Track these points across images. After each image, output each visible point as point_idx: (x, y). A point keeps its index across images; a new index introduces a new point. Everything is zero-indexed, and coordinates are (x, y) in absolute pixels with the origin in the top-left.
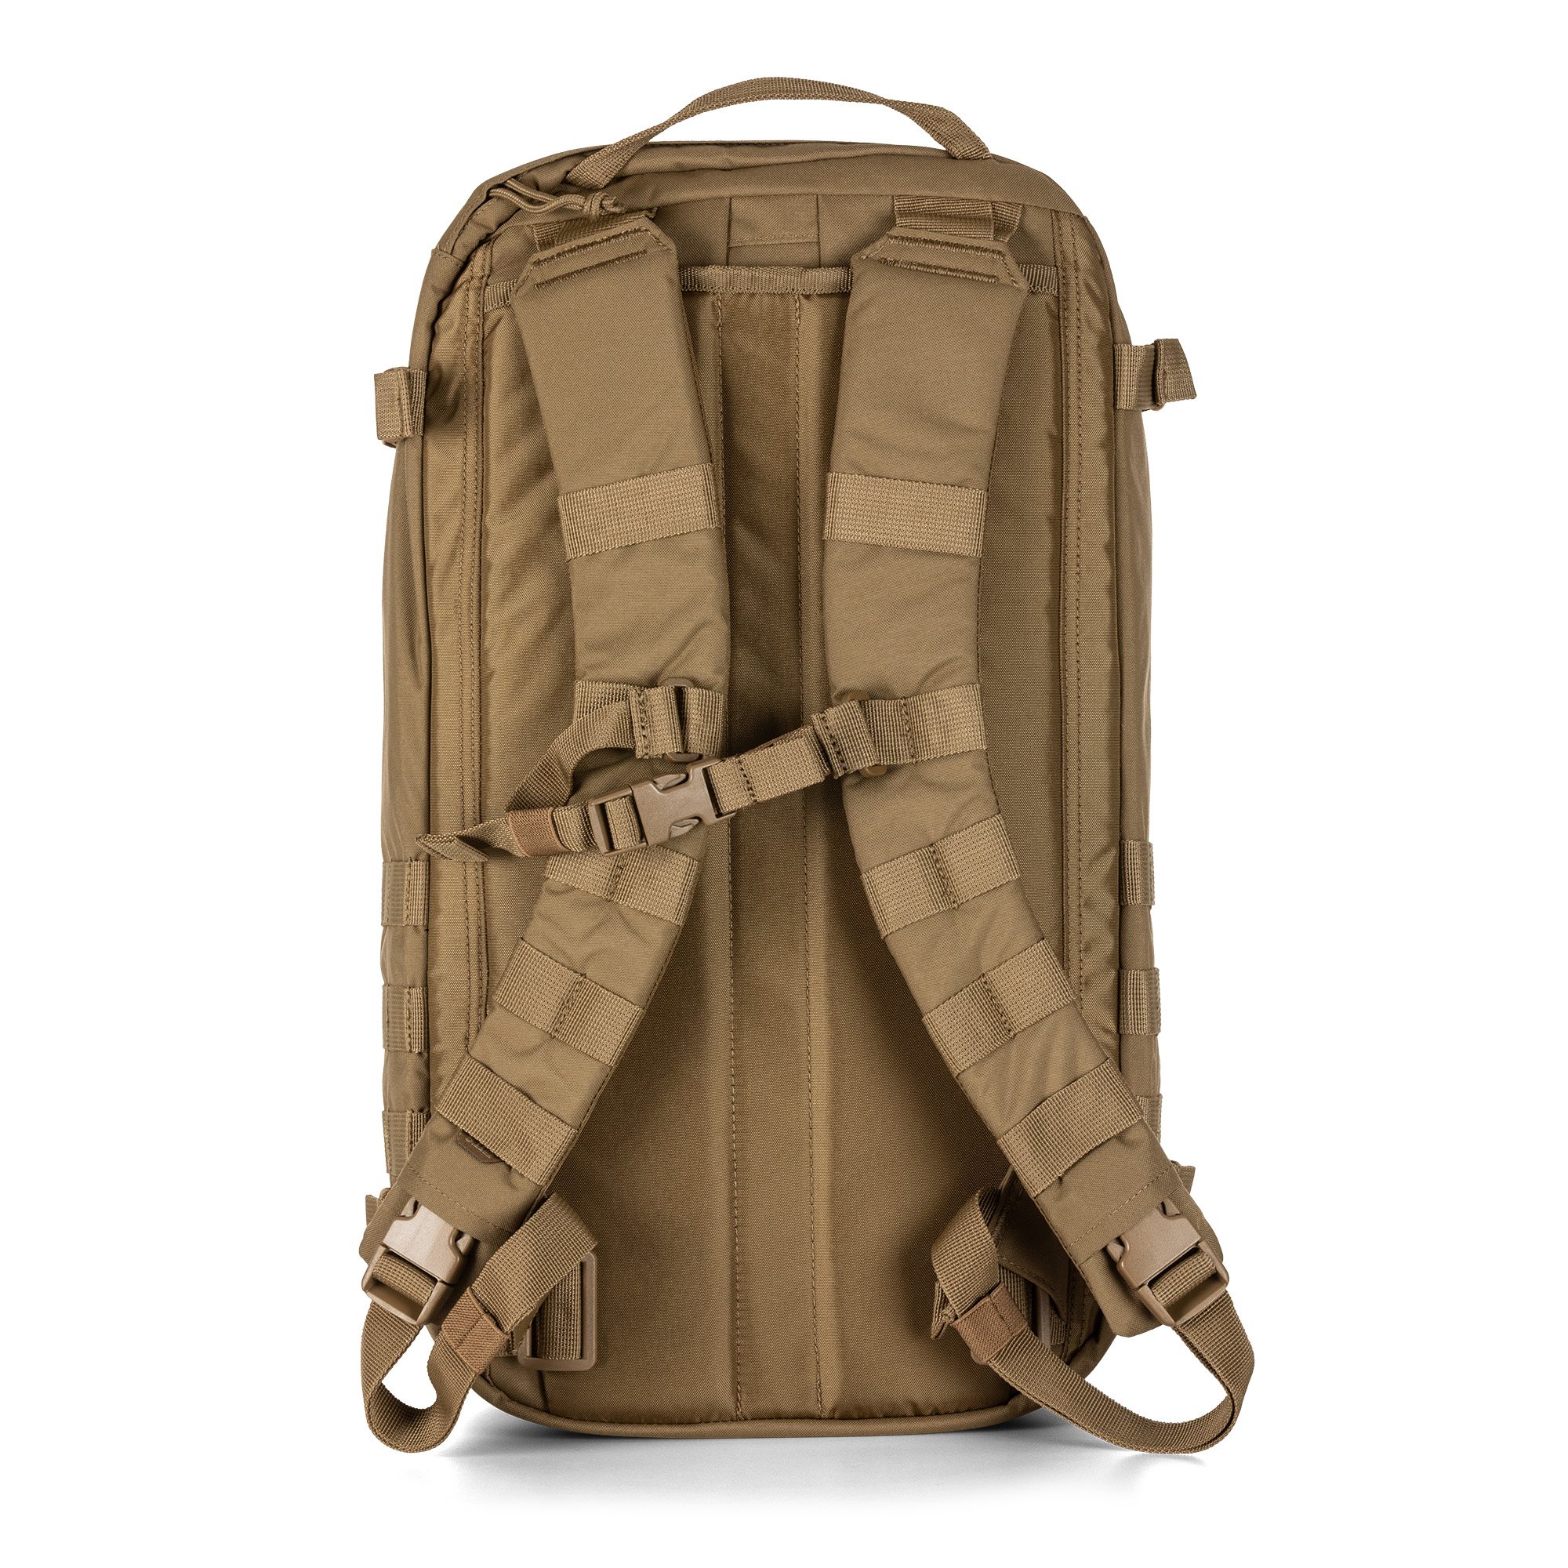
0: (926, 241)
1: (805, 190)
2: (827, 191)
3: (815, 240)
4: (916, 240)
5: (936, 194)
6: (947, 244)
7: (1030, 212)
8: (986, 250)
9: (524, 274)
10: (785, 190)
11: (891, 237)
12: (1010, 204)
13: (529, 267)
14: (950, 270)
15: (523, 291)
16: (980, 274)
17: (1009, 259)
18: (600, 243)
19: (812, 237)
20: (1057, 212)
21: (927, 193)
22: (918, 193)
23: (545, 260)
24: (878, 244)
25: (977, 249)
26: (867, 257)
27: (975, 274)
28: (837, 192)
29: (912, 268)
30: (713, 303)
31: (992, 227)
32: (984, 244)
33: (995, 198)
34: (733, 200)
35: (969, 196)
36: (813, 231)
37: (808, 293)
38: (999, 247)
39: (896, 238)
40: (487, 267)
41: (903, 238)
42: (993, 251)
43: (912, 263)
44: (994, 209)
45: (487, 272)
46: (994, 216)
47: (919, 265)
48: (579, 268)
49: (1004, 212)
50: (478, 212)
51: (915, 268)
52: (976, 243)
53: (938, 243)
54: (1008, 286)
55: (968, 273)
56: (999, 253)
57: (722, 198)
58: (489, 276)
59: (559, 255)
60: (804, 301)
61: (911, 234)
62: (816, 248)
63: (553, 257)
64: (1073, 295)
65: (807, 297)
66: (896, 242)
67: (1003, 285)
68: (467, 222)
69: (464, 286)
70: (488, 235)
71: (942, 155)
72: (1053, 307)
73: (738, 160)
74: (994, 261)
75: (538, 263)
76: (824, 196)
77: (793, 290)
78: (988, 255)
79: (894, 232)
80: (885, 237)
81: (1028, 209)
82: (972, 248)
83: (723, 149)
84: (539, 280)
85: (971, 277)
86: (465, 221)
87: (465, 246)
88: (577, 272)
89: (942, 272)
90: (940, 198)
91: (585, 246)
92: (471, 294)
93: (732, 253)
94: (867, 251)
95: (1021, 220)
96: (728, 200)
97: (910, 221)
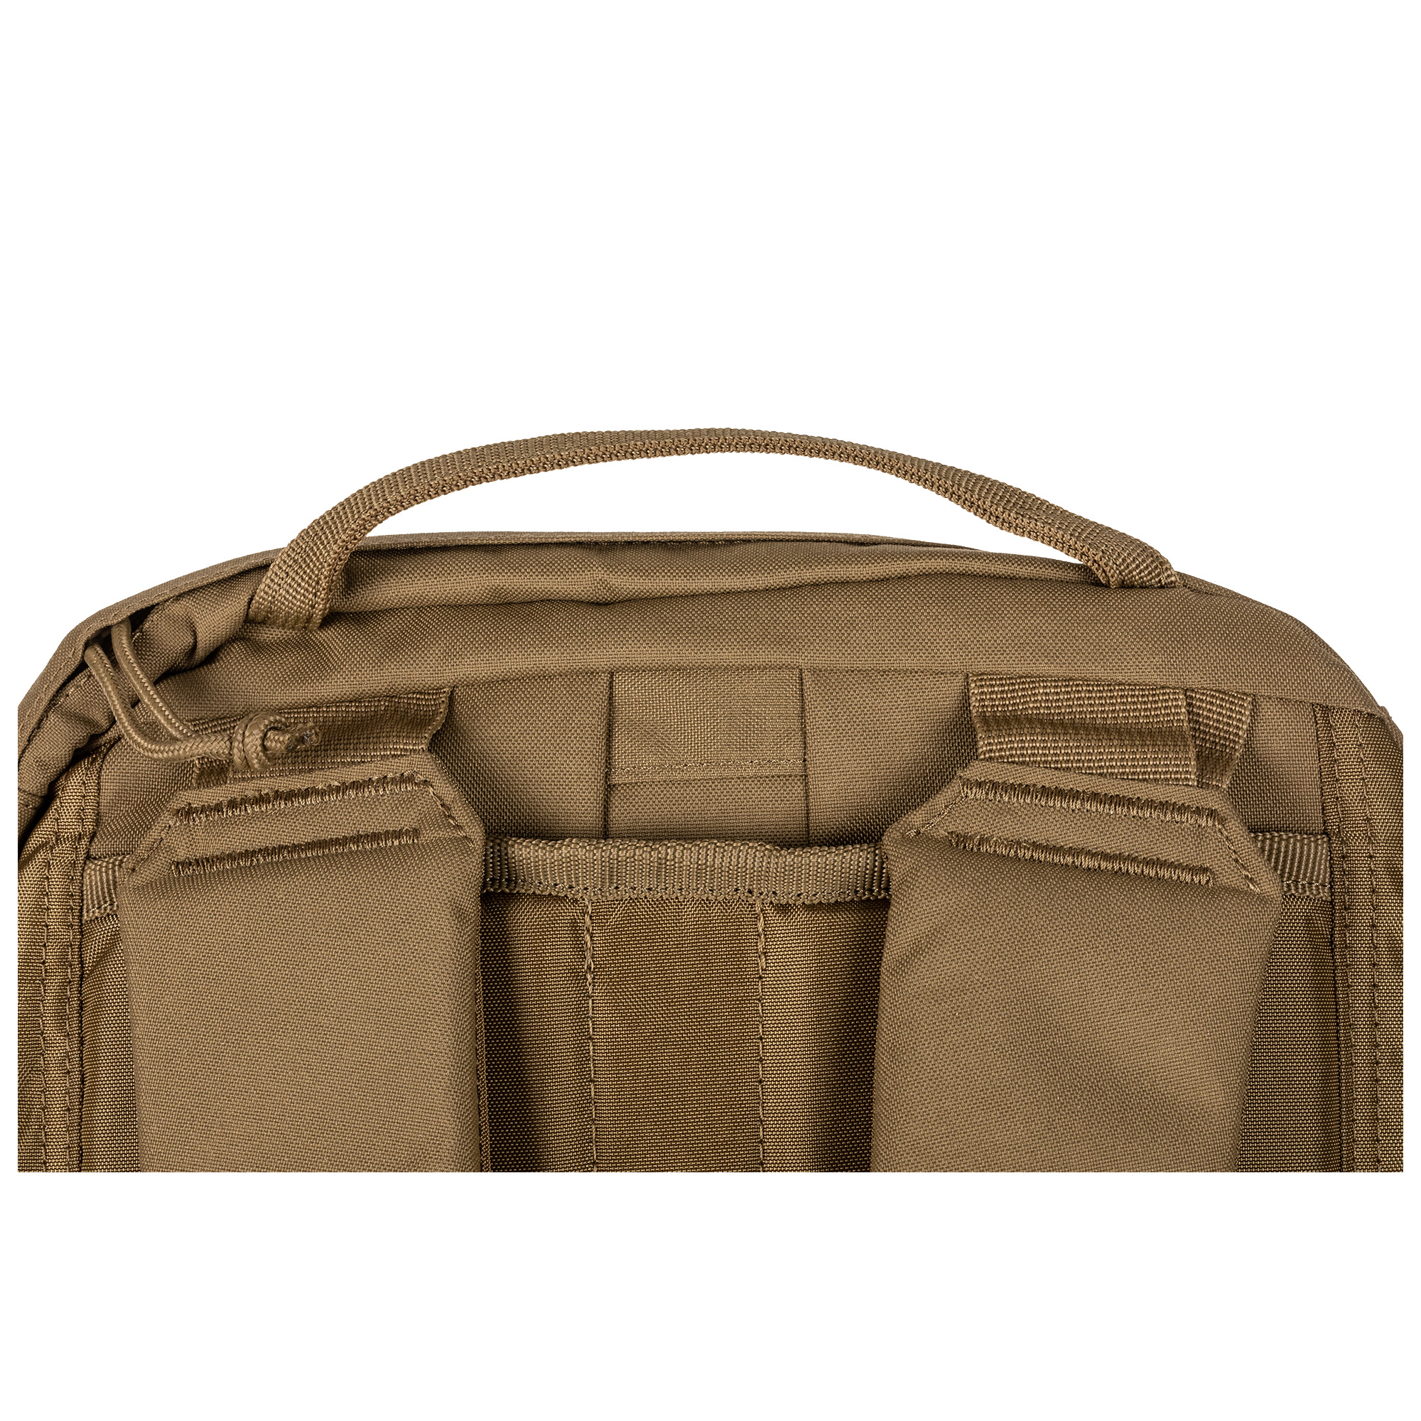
0: (1046, 792)
1: (776, 657)
2: (821, 661)
3: (798, 771)
4: (1026, 790)
5: (1061, 671)
6: (1095, 797)
7: (1269, 711)
8: (1182, 809)
9: (154, 834)
10: (729, 655)
11: (967, 783)
12: (1224, 693)
13: (167, 819)
14: (1106, 857)
15: (147, 874)
16: (1171, 865)
17: (1235, 828)
18: (322, 793)
19: (791, 764)
20: (1326, 709)
21: (1043, 668)
22: (1021, 669)
23: (203, 810)
24: (940, 800)
25: (1164, 806)
26: (918, 833)
27: (1163, 864)
28: (844, 663)
29: (1020, 854)
30: (574, 925)
31: (1192, 755)
32: (1176, 795)
33: (1193, 681)
34: (618, 678)
35: (1135, 677)
36: (792, 751)
37: (784, 902)
38: (1212, 800)
39: (980, 785)
40: (90, 815)
41: (995, 785)
42: (1198, 811)
43: (1019, 843)
44: (1189, 705)
45: (90, 827)
46: (1189, 721)
47: (1036, 846)
48: (271, 842)
49: (1211, 712)
50: (71, 690)
51: (1028, 855)
52: (1159, 793)
53: (1075, 795)
54: (1235, 891)
55: (1148, 862)
56: (1212, 814)
57: (593, 673)
58: (93, 836)
59: (233, 804)
60: (775, 918)
61: (1013, 775)
62: (798, 789)
63: (218, 808)
64: (1362, 893)
65: (783, 909)
66: (981, 794)
67: (1226, 889)
68: (47, 711)
69: (41, 856)
70: (94, 737)
71: (1072, 575)
72: (1321, 922)
73: (626, 582)
74: (1200, 832)
75: (188, 812)
76: (814, 671)
77: (750, 892)
78: (1188, 820)
79: (975, 771)
80: (956, 785)
81: (1264, 704)
82: (1150, 804)
83: (594, 558)
84: (182, 855)
85: (1153, 874)
86: (40, 712)
87: (42, 765)
88: (266, 851)
89: (1087, 862)
90: (1071, 679)
91: (290, 796)
92: (55, 874)
93: (616, 801)
94: (917, 818)
95: (1250, 731)
96: (605, 676)
97: (1011, 743)
